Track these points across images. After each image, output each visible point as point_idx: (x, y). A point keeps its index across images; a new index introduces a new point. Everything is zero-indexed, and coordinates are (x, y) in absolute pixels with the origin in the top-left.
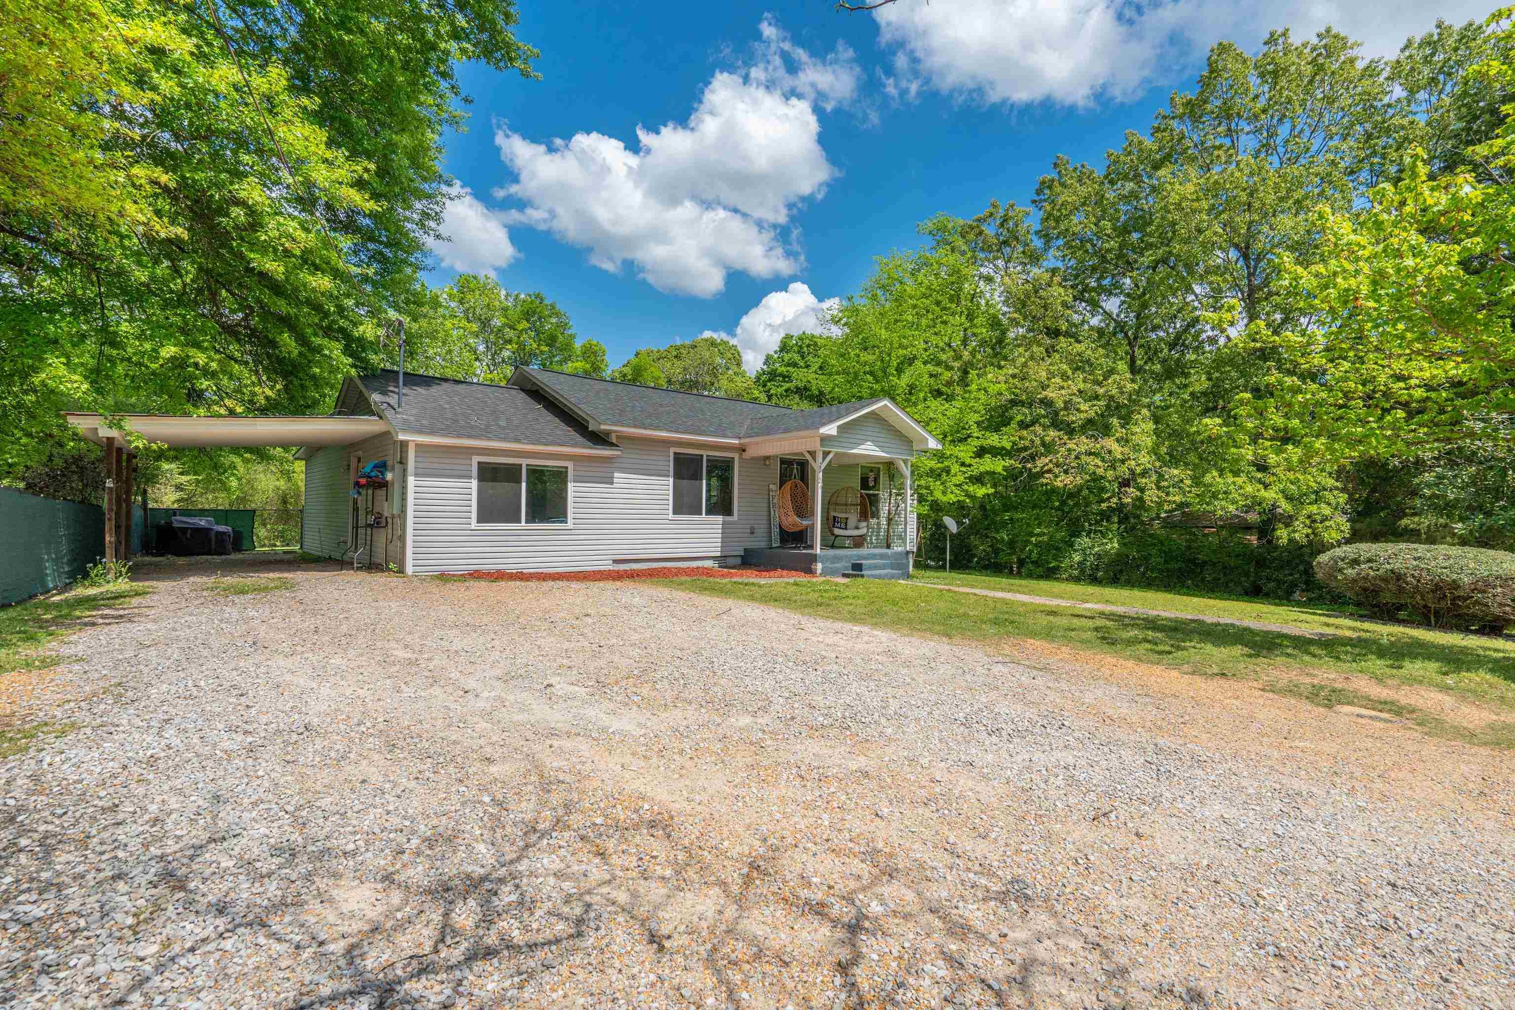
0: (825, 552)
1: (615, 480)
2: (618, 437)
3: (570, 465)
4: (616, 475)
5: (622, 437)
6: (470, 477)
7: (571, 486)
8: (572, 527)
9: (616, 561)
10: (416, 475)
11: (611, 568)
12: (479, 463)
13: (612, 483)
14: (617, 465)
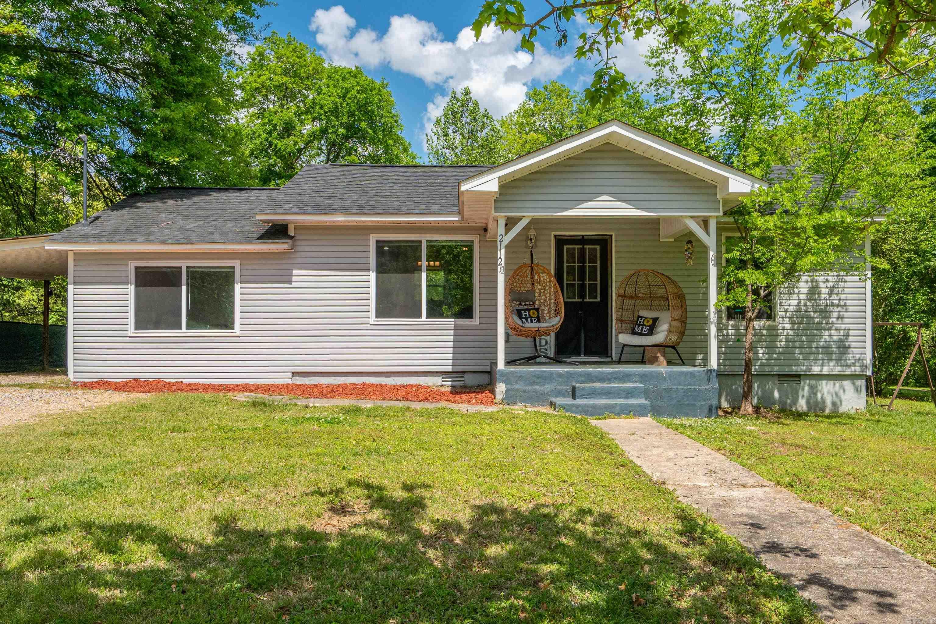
0: (512, 369)
1: (294, 278)
2: (296, 228)
3: (237, 264)
4: (295, 272)
5: (301, 228)
6: (127, 283)
7: (237, 288)
8: (238, 333)
9: (294, 374)
10: (75, 283)
11: (289, 381)
12: (137, 268)
13: (290, 282)
14: (296, 261)
